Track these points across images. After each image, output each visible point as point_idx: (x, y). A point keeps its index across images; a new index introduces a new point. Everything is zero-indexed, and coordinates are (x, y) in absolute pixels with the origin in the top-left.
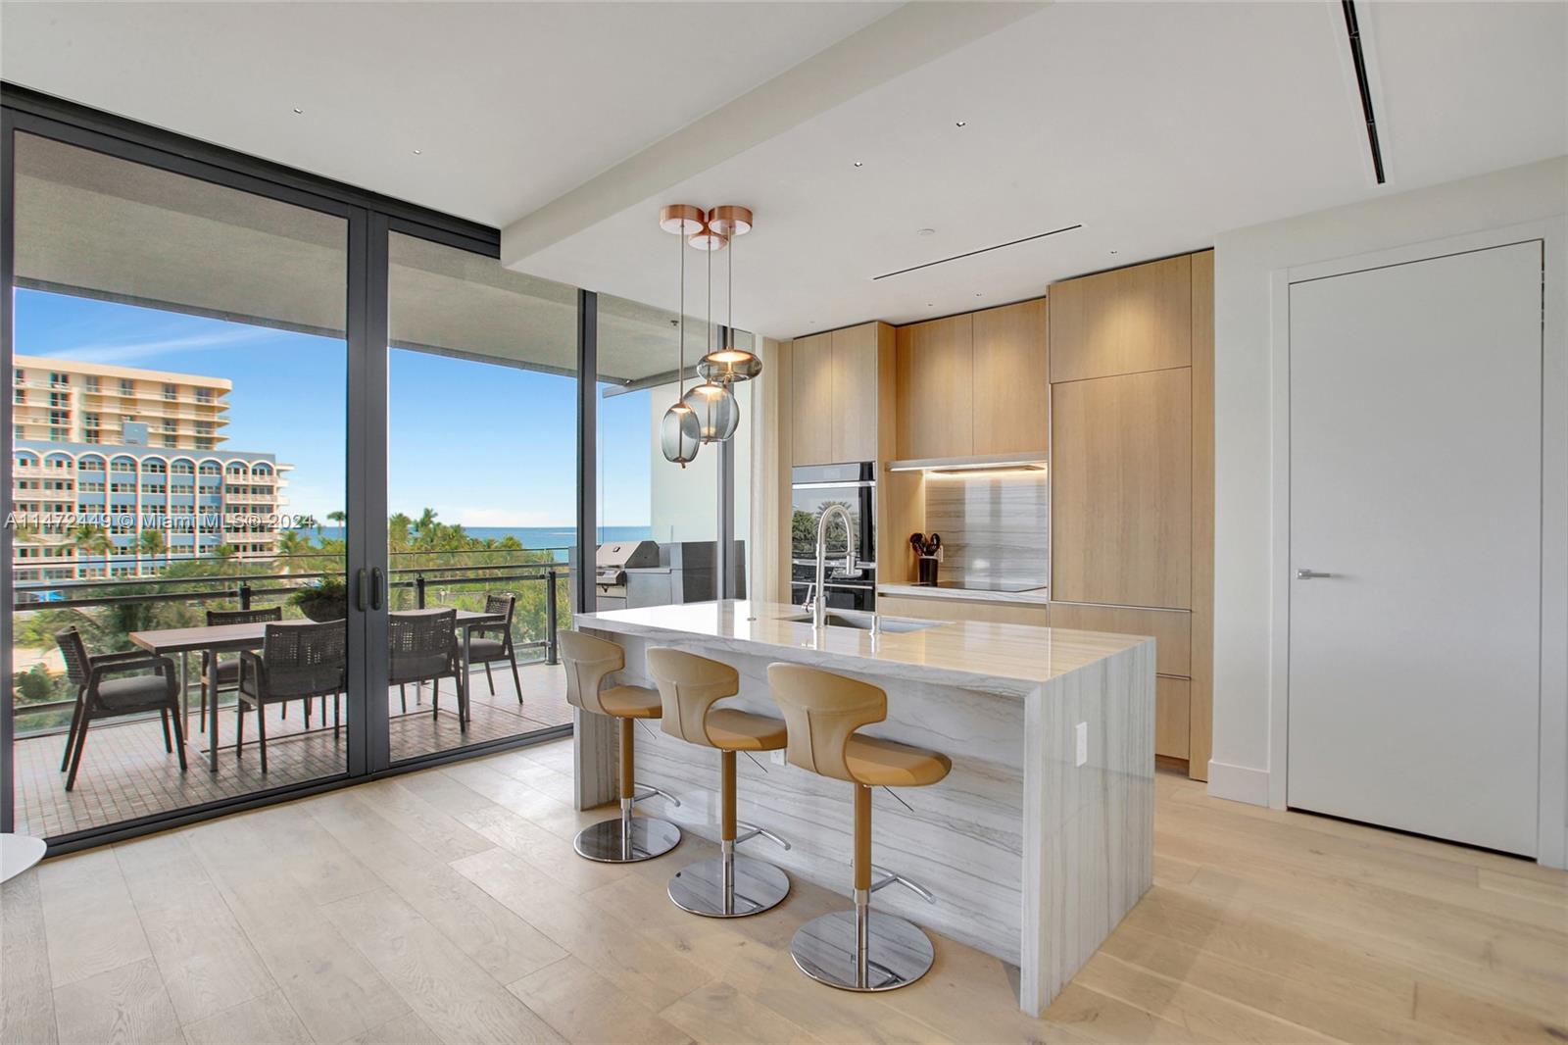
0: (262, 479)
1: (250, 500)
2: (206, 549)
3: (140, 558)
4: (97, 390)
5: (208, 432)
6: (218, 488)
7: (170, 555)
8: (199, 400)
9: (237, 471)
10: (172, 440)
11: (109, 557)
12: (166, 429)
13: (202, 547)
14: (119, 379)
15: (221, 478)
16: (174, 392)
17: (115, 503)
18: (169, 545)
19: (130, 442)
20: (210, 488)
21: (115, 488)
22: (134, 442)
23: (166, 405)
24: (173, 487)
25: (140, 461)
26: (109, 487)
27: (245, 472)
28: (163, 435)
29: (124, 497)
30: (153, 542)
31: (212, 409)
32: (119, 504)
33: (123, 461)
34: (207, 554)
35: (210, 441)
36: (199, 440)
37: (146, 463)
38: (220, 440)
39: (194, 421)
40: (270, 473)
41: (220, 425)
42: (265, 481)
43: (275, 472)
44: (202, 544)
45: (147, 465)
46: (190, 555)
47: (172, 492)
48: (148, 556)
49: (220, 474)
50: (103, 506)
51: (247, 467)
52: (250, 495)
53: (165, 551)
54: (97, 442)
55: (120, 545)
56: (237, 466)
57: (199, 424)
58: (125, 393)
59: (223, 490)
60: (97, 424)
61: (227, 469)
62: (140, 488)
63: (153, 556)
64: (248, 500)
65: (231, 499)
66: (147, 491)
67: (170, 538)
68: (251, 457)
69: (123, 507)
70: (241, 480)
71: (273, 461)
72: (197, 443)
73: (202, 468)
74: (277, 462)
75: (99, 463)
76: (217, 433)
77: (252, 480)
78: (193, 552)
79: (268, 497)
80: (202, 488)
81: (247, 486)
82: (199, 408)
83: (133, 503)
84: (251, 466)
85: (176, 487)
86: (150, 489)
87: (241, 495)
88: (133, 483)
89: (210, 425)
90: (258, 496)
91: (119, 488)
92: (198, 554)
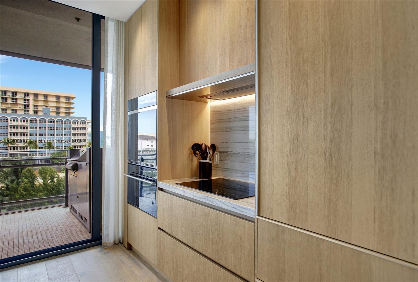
0: (82, 125)
1: (79, 132)
2: (66, 147)
3: (47, 150)
4: (37, 98)
5: (69, 111)
6: (70, 128)
7: (55, 149)
8: (66, 101)
9: (75, 123)
10: (58, 113)
11: (38, 150)
12: (57, 110)
13: (65, 147)
14: (43, 94)
15: (71, 125)
16: (59, 98)
17: (40, 133)
18: (55, 146)
19: (45, 114)
20: (67, 128)
21: (40, 128)
22: (46, 114)
23: (57, 102)
24: (56, 128)
25: (47, 120)
26: (38, 128)
27: (78, 123)
28: (56, 112)
29: (42, 131)
30: (50, 145)
31: (70, 103)
32: (41, 133)
33: (42, 120)
34: (66, 149)
35: (69, 113)
36: (66, 113)
37: (49, 120)
38: (72, 113)
39: (65, 107)
40: (85, 123)
41: (73, 108)
42: (84, 126)
43: (86, 123)
44: (65, 146)
45: (49, 121)
46: (61, 149)
47: (56, 129)
48: (48, 150)
49: (70, 124)
50: (37, 134)
51: (78, 121)
52: (79, 130)
53: (53, 148)
54: (37, 114)
55: (41, 146)
56: (75, 121)
57: (66, 108)
58: (45, 99)
59: (71, 129)
60: (37, 109)
61: (72, 122)
62: (47, 128)
63: (50, 150)
64: (78, 132)
65: (73, 132)
66: (49, 129)
67: (55, 144)
68: (79, 118)
69: (42, 134)
70: (76, 126)
71: (86, 120)
72: (66, 114)
73: (65, 122)
74: (87, 120)
75: (36, 121)
76: (72, 111)
77: (79, 126)
78: (62, 148)
79: (84, 131)
80: (65, 128)
81: (78, 127)
82: (66, 103)
83: (45, 133)
84: (79, 121)
85: (58, 128)
86: (50, 128)
87: (76, 130)
88: (45, 127)
89: (69, 108)
90: (82, 131)
91: (41, 128)
92: (64, 149)
